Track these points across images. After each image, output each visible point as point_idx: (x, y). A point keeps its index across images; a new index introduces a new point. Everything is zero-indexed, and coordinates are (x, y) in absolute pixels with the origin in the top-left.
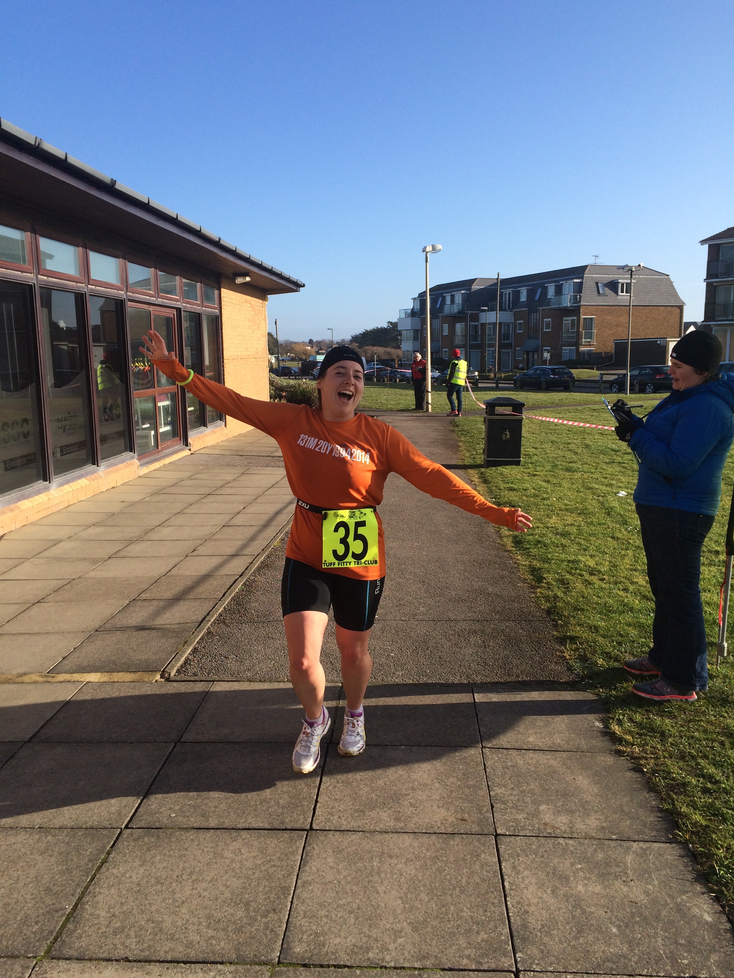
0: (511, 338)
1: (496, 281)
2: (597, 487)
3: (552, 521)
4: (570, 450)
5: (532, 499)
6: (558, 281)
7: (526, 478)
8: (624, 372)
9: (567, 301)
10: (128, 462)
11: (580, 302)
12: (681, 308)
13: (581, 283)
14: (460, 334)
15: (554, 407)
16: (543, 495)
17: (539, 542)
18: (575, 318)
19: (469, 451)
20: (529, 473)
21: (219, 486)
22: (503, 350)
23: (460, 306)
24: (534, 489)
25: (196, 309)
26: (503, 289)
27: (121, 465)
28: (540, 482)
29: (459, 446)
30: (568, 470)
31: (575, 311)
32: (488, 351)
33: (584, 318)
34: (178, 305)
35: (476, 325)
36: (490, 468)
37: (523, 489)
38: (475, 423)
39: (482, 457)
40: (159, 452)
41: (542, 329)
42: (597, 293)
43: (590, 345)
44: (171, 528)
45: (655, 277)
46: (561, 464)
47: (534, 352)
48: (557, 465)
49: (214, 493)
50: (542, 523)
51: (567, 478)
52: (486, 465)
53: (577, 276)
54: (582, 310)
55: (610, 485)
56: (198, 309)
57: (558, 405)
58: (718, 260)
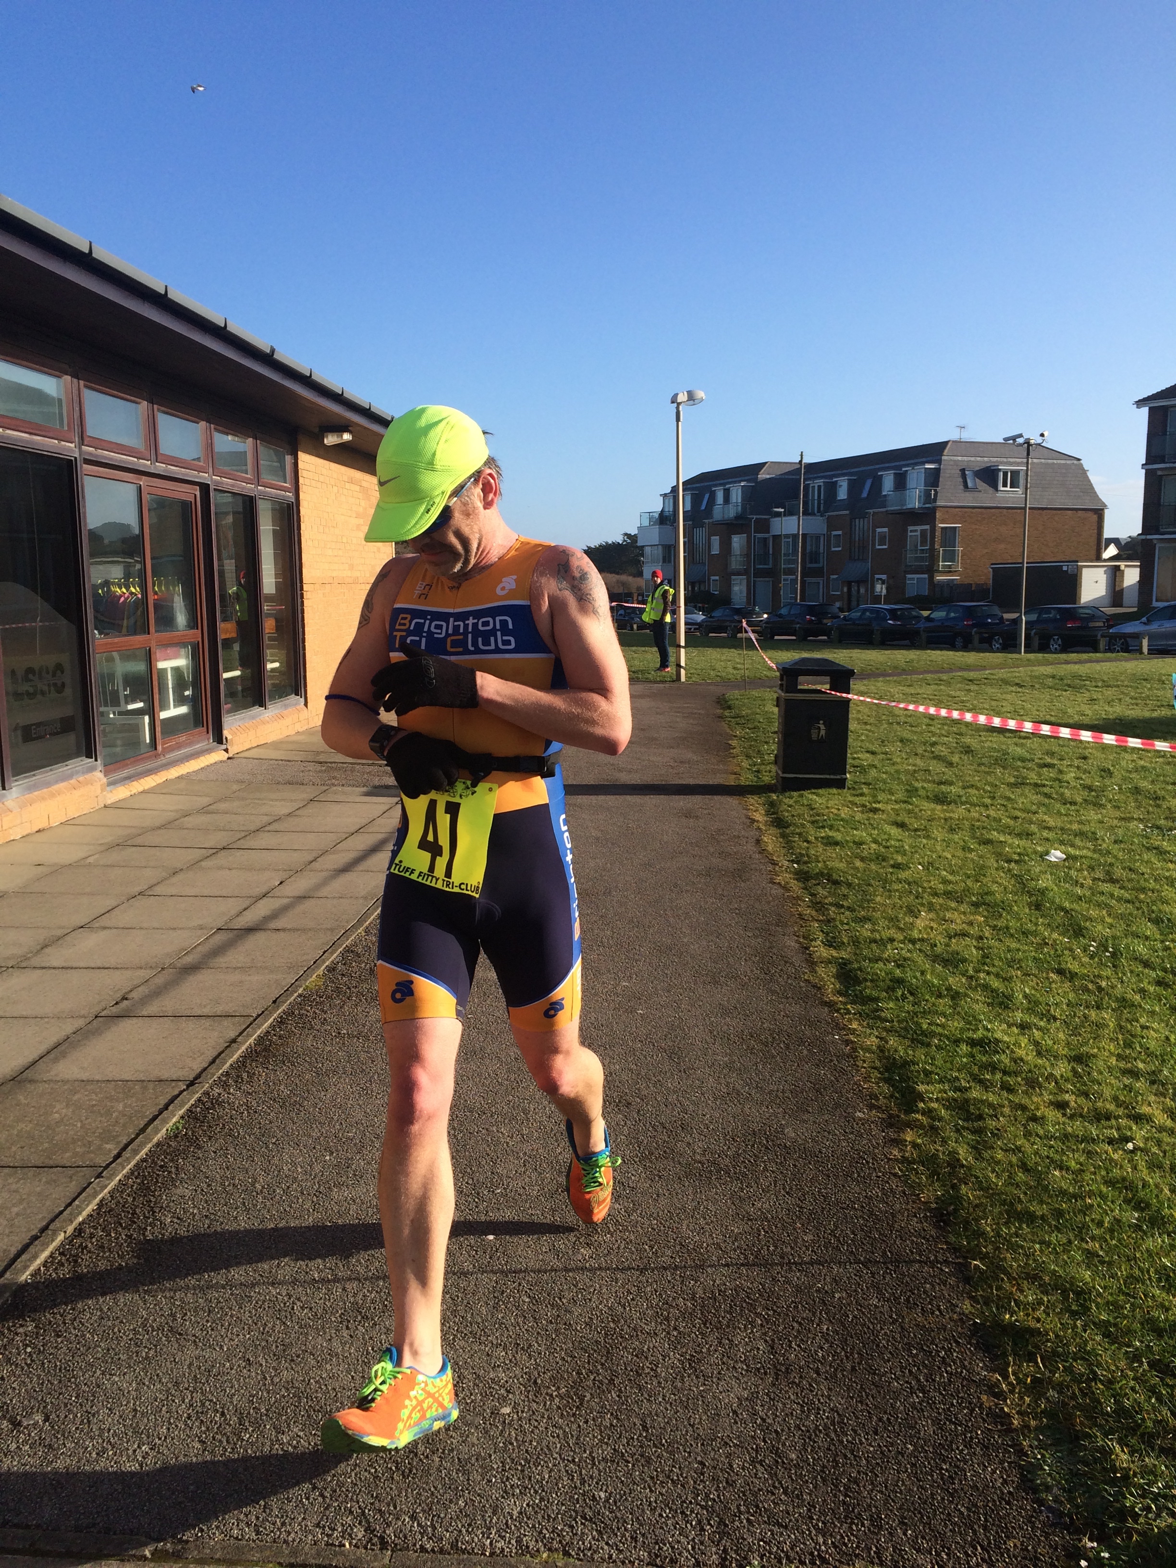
0: (821, 561)
1: (798, 466)
2: (1002, 839)
3: (920, 923)
4: (938, 758)
5: (873, 867)
6: (899, 468)
7: (859, 816)
8: (1014, 616)
9: (914, 500)
10: (81, 779)
11: (935, 500)
12: (1099, 513)
13: (937, 471)
14: (739, 553)
15: (900, 674)
16: (895, 856)
17: (900, 982)
18: (927, 527)
19: (748, 757)
20: (864, 806)
21: (252, 828)
22: (809, 580)
23: (740, 508)
24: (875, 841)
25: (244, 488)
26: (809, 479)
27: (62, 785)
28: (887, 828)
29: (730, 747)
30: (940, 799)
31: (926, 515)
32: (784, 580)
33: (942, 528)
34: (204, 477)
35: (765, 539)
36: (787, 794)
37: (854, 842)
38: (760, 702)
39: (774, 768)
40: (157, 756)
41: (874, 545)
42: (962, 487)
43: (950, 572)
44: (103, 934)
45: (1059, 461)
46: (923, 788)
47: (859, 582)
48: (917, 790)
49: (240, 844)
50: (900, 929)
51: (940, 818)
52: (780, 787)
53: (929, 459)
54: (938, 515)
55: (1028, 834)
56: (249, 488)
57: (904, 672)
58: (1164, 433)
